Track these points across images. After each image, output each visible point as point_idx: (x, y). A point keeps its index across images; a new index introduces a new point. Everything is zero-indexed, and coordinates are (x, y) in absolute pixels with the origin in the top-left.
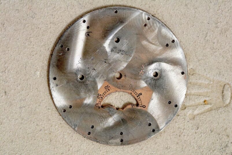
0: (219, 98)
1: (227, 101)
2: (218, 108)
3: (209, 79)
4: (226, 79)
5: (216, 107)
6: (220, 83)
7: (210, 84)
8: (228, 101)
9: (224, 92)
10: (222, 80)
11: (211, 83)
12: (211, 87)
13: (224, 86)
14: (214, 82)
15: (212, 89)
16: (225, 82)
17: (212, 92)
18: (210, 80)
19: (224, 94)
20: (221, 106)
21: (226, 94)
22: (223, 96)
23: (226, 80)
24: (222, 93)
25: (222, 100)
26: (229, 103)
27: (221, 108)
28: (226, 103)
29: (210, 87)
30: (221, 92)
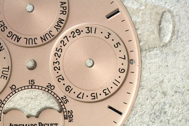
0: (154, 33)
1: (166, 37)
2: (152, 48)
3: (139, 2)
4: (166, 3)
5: (148, 46)
6: (156, 9)
7: (140, 10)
8: (167, 39)
9: (162, 23)
10: (160, 4)
11: (143, 8)
12: (142, 14)
13: (162, 13)
14: (148, 7)
15: (143, 17)
16: (164, 7)
17: (142, 22)
18: (141, 4)
19: (161, 26)
20: (156, 46)
21: (165, 27)
22: (160, 30)
23: (166, 5)
24: (158, 25)
25: (157, 36)
26: (170, 42)
27: (155, 49)
28: (164, 41)
29: (140, 14)
30: (158, 23)
